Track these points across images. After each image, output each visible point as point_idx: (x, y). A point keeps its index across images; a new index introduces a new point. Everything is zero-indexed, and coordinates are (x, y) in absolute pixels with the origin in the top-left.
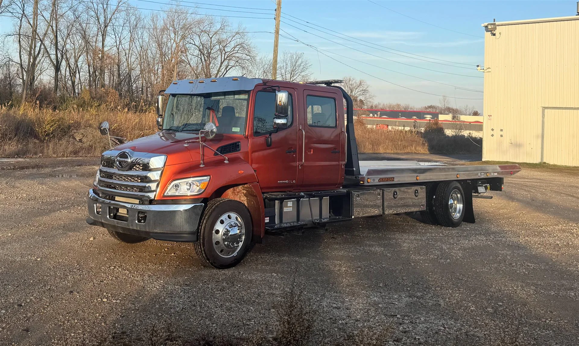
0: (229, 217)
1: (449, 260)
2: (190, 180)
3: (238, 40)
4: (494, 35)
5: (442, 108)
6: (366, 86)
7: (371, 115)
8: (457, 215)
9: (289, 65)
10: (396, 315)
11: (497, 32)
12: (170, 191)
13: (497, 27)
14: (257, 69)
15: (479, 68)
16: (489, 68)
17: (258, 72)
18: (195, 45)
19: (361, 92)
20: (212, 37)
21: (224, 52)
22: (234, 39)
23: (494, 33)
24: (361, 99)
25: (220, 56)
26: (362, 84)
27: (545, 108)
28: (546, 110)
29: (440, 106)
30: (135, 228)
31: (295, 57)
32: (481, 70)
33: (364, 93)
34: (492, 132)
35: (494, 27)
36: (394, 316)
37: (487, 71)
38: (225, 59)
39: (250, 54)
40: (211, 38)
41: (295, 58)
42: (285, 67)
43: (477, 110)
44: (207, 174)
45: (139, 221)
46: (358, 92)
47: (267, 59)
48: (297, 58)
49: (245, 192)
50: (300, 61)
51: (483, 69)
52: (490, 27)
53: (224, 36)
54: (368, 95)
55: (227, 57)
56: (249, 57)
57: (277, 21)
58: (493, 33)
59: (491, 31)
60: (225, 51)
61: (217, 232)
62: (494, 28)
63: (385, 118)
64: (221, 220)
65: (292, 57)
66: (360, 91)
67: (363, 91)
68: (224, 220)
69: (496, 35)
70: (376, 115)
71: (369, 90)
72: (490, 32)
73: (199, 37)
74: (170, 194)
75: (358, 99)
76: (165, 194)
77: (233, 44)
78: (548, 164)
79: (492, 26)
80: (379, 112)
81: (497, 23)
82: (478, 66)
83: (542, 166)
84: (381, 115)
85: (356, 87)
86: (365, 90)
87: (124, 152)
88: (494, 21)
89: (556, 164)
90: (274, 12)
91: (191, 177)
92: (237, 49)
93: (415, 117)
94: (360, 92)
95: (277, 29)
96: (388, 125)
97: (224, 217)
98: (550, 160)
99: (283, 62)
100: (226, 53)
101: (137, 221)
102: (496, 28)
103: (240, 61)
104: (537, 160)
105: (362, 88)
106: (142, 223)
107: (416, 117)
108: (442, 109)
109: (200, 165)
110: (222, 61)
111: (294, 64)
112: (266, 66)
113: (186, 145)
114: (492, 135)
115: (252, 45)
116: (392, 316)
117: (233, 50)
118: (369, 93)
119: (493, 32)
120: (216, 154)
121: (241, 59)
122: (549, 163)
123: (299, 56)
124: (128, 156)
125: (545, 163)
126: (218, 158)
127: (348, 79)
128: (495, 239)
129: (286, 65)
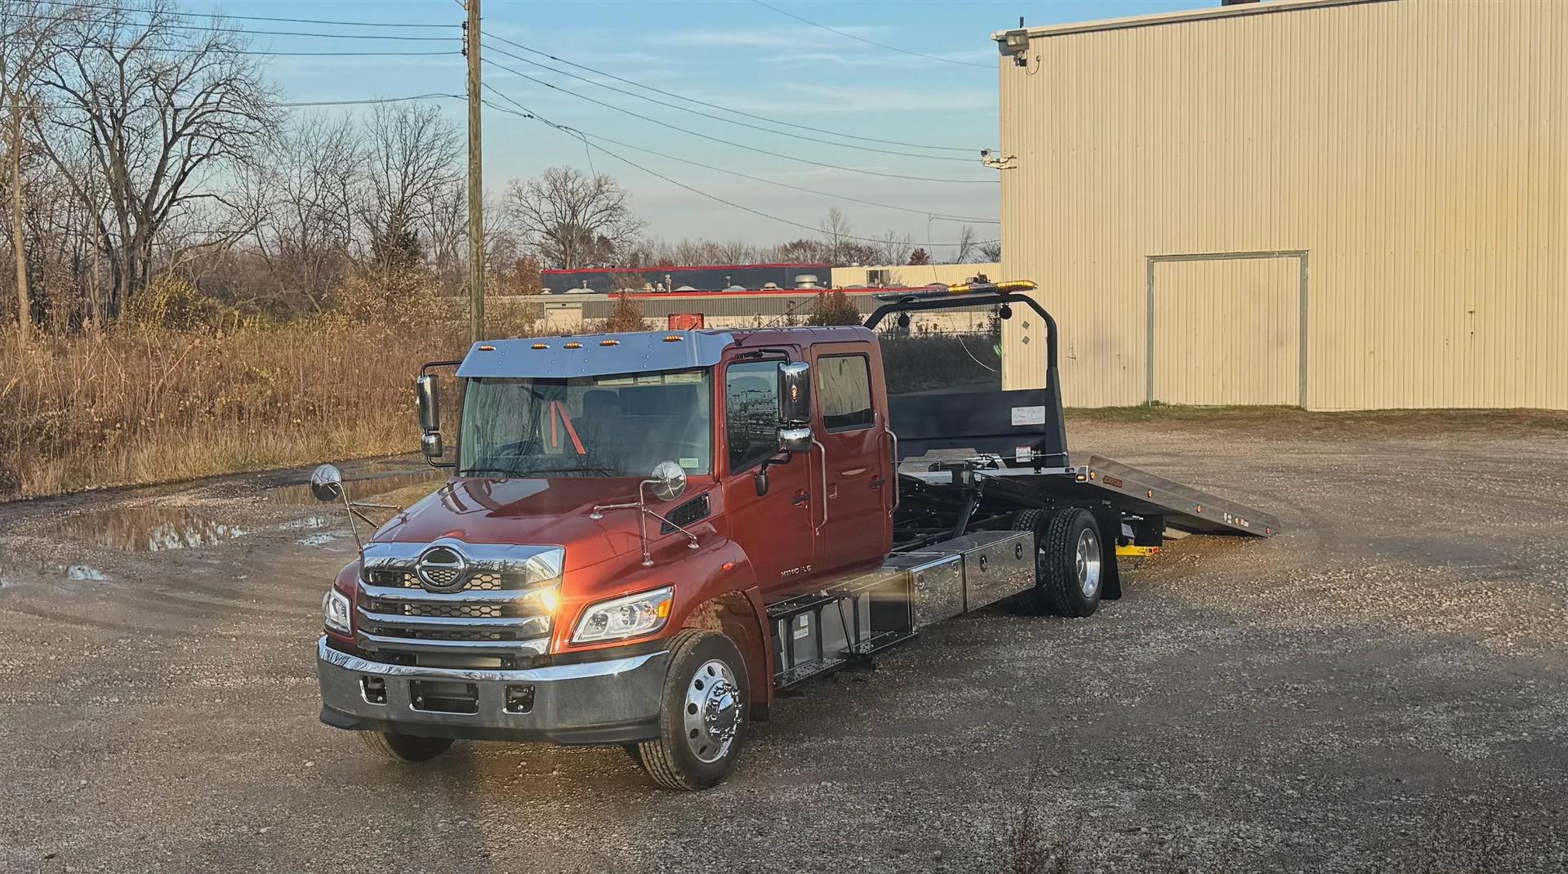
0: (711, 672)
1: (1138, 699)
2: (626, 602)
3: (215, 67)
4: (1023, 63)
5: (831, 247)
6: (616, 196)
7: (648, 287)
8: (1090, 588)
9: (396, 146)
10: (1139, 829)
11: (1029, 55)
12: (585, 633)
13: (1031, 41)
14: (293, 161)
15: (987, 158)
16: (1012, 157)
17: (296, 172)
18: (64, 87)
19: (603, 214)
20: (123, 61)
21: (170, 111)
22: (200, 64)
23: (1024, 58)
24: (605, 235)
25: (160, 125)
26: (604, 189)
27: (1154, 259)
28: (1157, 265)
29: (824, 241)
30: (501, 725)
31: (411, 118)
32: (992, 165)
33: (610, 215)
34: (1025, 333)
35: (1024, 41)
36: (1134, 830)
37: (1008, 165)
38: (177, 135)
39: (261, 115)
40: (121, 64)
41: (411, 122)
42: (383, 154)
43: (921, 247)
44: (667, 582)
45: (511, 708)
46: (594, 213)
47: (323, 127)
48: (421, 124)
49: (720, 608)
50: (429, 132)
51: (998, 161)
52: (1012, 42)
53: (167, 58)
54: (623, 222)
55: (185, 126)
56: (257, 124)
57: (472, 59)
58: (1020, 59)
59: (1015, 53)
60: (173, 105)
61: (693, 709)
62: (1022, 45)
63: (688, 295)
64: (697, 681)
65: (403, 120)
66: (601, 211)
67: (609, 212)
68: (703, 680)
69: (1028, 61)
70: (660, 285)
71: (626, 207)
72: (1013, 57)
73: (78, 61)
74: (586, 638)
75: (595, 235)
76: (575, 640)
77: (199, 81)
78: (1164, 405)
79: (1018, 38)
80: (668, 276)
81: (1030, 30)
82: (984, 153)
83: (1150, 414)
84: (677, 282)
85: (586, 200)
86: (613, 208)
87: (442, 548)
88: (1021, 25)
89: (1183, 402)
90: (461, 32)
91: (626, 596)
92: (214, 98)
93: (771, 285)
94: (598, 216)
95: (475, 86)
96: (702, 316)
97: (701, 674)
98: (1171, 395)
99: (374, 137)
100: (177, 111)
101: (505, 710)
102: (1027, 45)
103: (227, 139)
104: (1136, 399)
105: (606, 201)
106: (518, 711)
107: (774, 285)
108: (830, 250)
109: (644, 561)
110: (169, 141)
111: (411, 141)
112: (321, 152)
113: (596, 517)
114: (1026, 340)
115: (267, 84)
116: (1130, 830)
117: (200, 101)
118: (625, 216)
119: (1019, 56)
120: (666, 530)
121: (231, 131)
122: (1166, 402)
123: (426, 116)
124: (459, 557)
125: (1157, 403)
126: (674, 537)
127: (562, 174)
128: (1190, 635)
129: (388, 146)
